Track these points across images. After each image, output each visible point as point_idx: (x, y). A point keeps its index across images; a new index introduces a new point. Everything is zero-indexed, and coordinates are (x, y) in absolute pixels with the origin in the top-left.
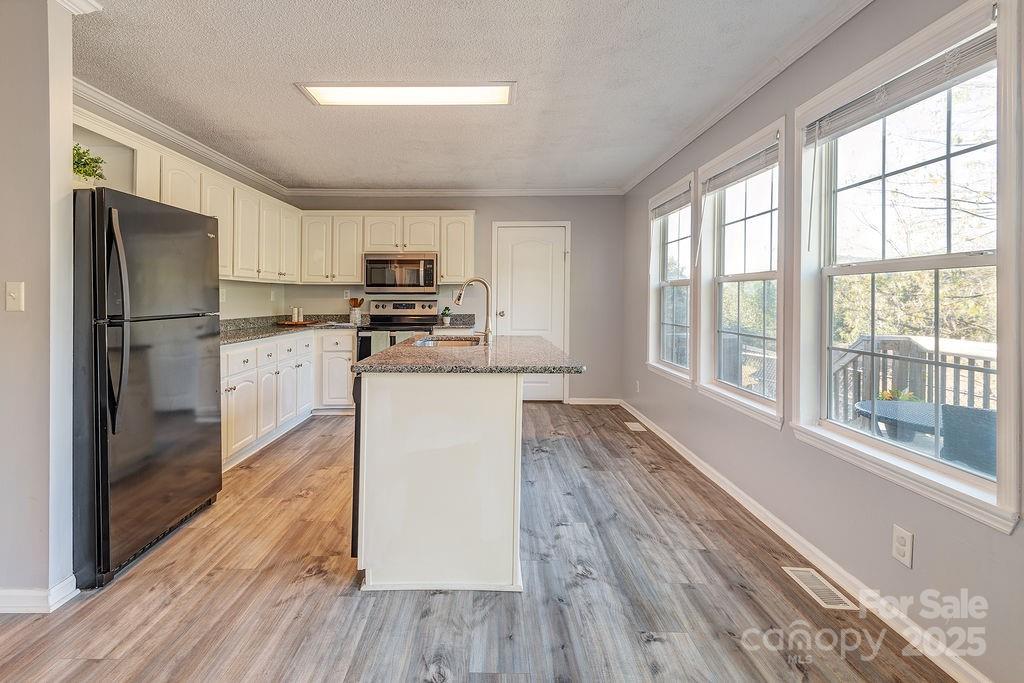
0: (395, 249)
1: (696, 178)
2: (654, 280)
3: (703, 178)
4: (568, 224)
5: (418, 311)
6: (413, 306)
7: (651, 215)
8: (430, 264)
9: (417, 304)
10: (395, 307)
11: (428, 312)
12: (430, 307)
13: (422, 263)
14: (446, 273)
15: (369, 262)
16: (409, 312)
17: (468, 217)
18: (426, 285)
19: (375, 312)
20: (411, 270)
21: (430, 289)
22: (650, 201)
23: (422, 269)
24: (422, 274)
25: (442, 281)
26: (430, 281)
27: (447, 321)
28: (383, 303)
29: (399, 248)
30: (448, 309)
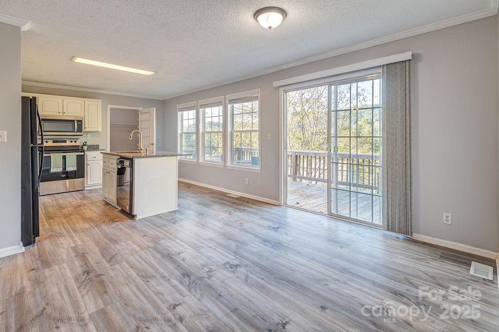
0: (59, 114)
1: (197, 103)
2: (179, 131)
3: (199, 104)
5: (68, 143)
6: (66, 142)
7: (178, 110)
8: (80, 122)
9: (67, 140)
10: (54, 142)
11: (73, 144)
12: (75, 142)
13: (76, 122)
14: (88, 126)
16: (63, 144)
17: (99, 102)
18: (78, 131)
20: (70, 125)
21: (78, 134)
22: (177, 105)
23: (76, 124)
24: (76, 126)
25: (87, 130)
26: (80, 129)
27: (85, 148)
28: (46, 140)
29: (61, 114)
30: (86, 142)
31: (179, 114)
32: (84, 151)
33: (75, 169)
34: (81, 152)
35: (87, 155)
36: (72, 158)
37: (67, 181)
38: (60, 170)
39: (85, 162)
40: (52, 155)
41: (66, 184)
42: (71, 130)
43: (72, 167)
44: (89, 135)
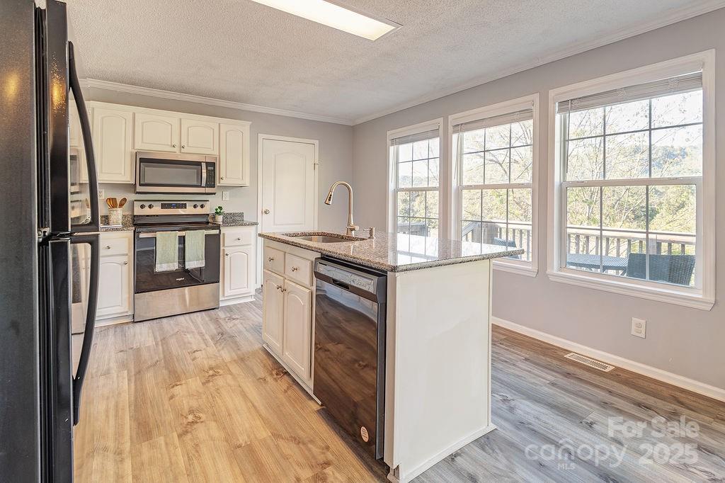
0: (173, 149)
2: (392, 186)
4: (317, 142)
5: (189, 210)
6: (184, 206)
7: (389, 142)
8: (211, 167)
9: (187, 203)
10: (163, 206)
11: (199, 211)
12: (202, 206)
13: (204, 165)
14: (226, 175)
15: (142, 160)
16: (181, 211)
17: (245, 127)
18: (207, 186)
19: (138, 211)
20: (192, 171)
21: (209, 190)
22: (389, 133)
23: (204, 171)
24: (204, 175)
25: (223, 183)
26: (211, 182)
27: (220, 219)
28: (150, 203)
29: (176, 149)
30: (220, 208)
31: (392, 149)
32: (218, 227)
33: (202, 264)
34: (213, 228)
35: (224, 234)
36: (196, 240)
37: (187, 289)
38: (174, 266)
39: (222, 248)
40: (159, 235)
41: (184, 296)
42: (195, 183)
43: (195, 261)
44: (226, 193)
